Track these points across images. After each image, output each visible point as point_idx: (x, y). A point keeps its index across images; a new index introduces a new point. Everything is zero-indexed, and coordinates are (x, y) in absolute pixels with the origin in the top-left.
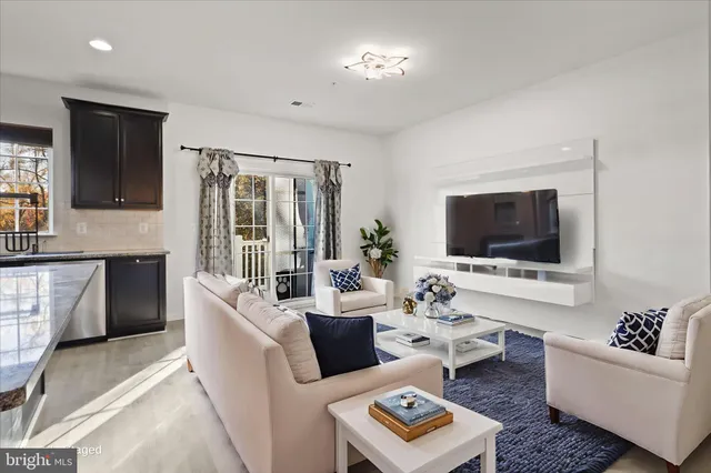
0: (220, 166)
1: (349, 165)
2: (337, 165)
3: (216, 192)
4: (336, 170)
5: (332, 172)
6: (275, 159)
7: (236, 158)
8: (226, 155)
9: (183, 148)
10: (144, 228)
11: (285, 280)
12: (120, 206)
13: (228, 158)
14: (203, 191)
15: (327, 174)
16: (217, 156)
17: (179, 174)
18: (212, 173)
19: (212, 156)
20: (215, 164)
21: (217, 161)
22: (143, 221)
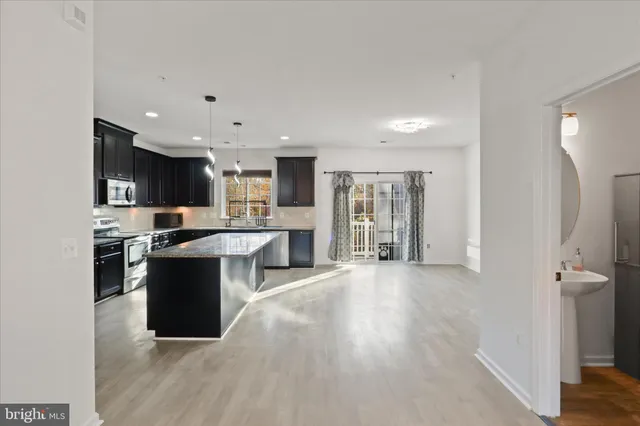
0: (344, 181)
1: (431, 173)
2: (421, 174)
3: (342, 196)
4: (420, 177)
5: (417, 179)
6: (378, 173)
7: (354, 176)
8: (348, 174)
9: (325, 173)
10: (307, 215)
11: (385, 249)
12: (296, 205)
13: (348, 176)
14: (335, 195)
15: (413, 180)
16: (342, 176)
17: (323, 187)
18: (339, 186)
19: (339, 175)
20: (341, 180)
21: (342, 178)
22: (307, 212)
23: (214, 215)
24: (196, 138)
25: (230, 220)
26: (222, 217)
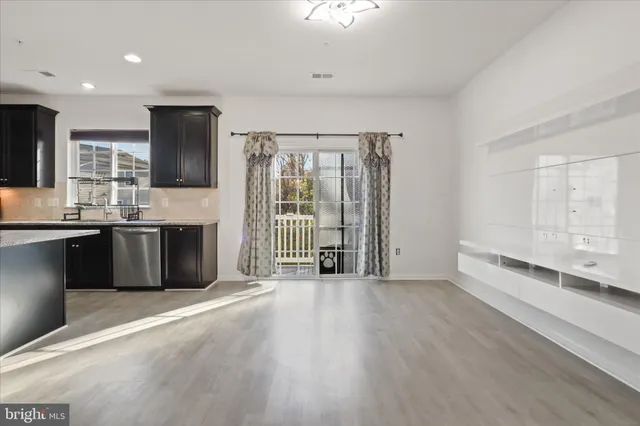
0: (262, 147)
1: (401, 135)
2: (385, 137)
3: (258, 171)
4: (384, 142)
5: (378, 144)
6: (318, 135)
7: (278, 139)
8: (269, 137)
9: (233, 134)
10: (206, 202)
11: (331, 255)
12: (180, 186)
13: (270, 139)
14: (249, 169)
15: (372, 145)
16: (260, 139)
18: (254, 155)
19: (255, 138)
20: (258, 145)
21: (259, 143)
22: (205, 197)
25: (80, 209)
26: (69, 205)
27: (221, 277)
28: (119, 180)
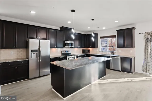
20: (149, 36)
22: (131, 50)
23: (98, 50)
24: (89, 28)
25: (102, 52)
26: (100, 51)
27: (136, 71)
28: (109, 46)
